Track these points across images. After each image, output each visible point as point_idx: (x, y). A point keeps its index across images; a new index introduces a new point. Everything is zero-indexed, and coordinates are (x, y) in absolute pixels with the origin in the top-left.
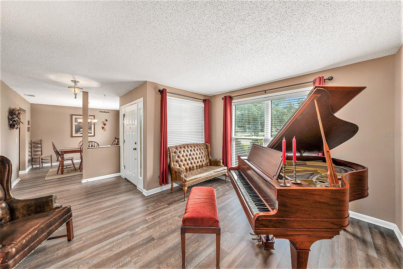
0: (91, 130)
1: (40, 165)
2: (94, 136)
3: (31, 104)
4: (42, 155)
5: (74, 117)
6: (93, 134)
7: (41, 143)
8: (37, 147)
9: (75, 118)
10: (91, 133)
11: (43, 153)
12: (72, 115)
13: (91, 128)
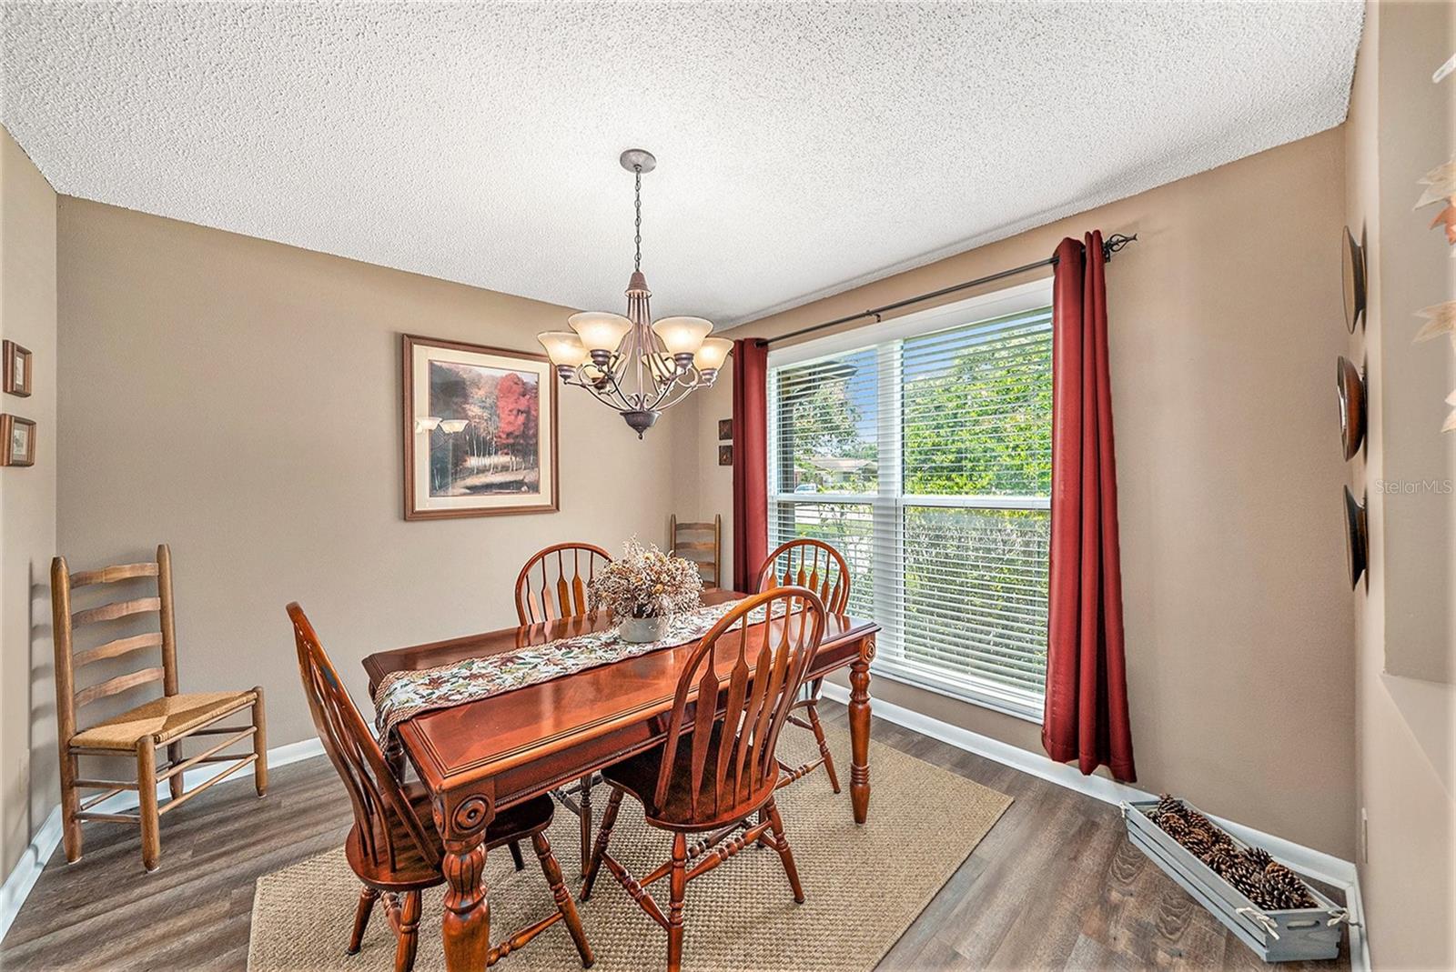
0: (536, 464)
1: (144, 787)
2: (556, 506)
3: (62, 199)
4: (168, 694)
5: (423, 357)
6: (544, 498)
7: (161, 576)
8: (131, 623)
9: (431, 363)
10: (534, 488)
11: (184, 680)
12: (409, 336)
13: (536, 453)
